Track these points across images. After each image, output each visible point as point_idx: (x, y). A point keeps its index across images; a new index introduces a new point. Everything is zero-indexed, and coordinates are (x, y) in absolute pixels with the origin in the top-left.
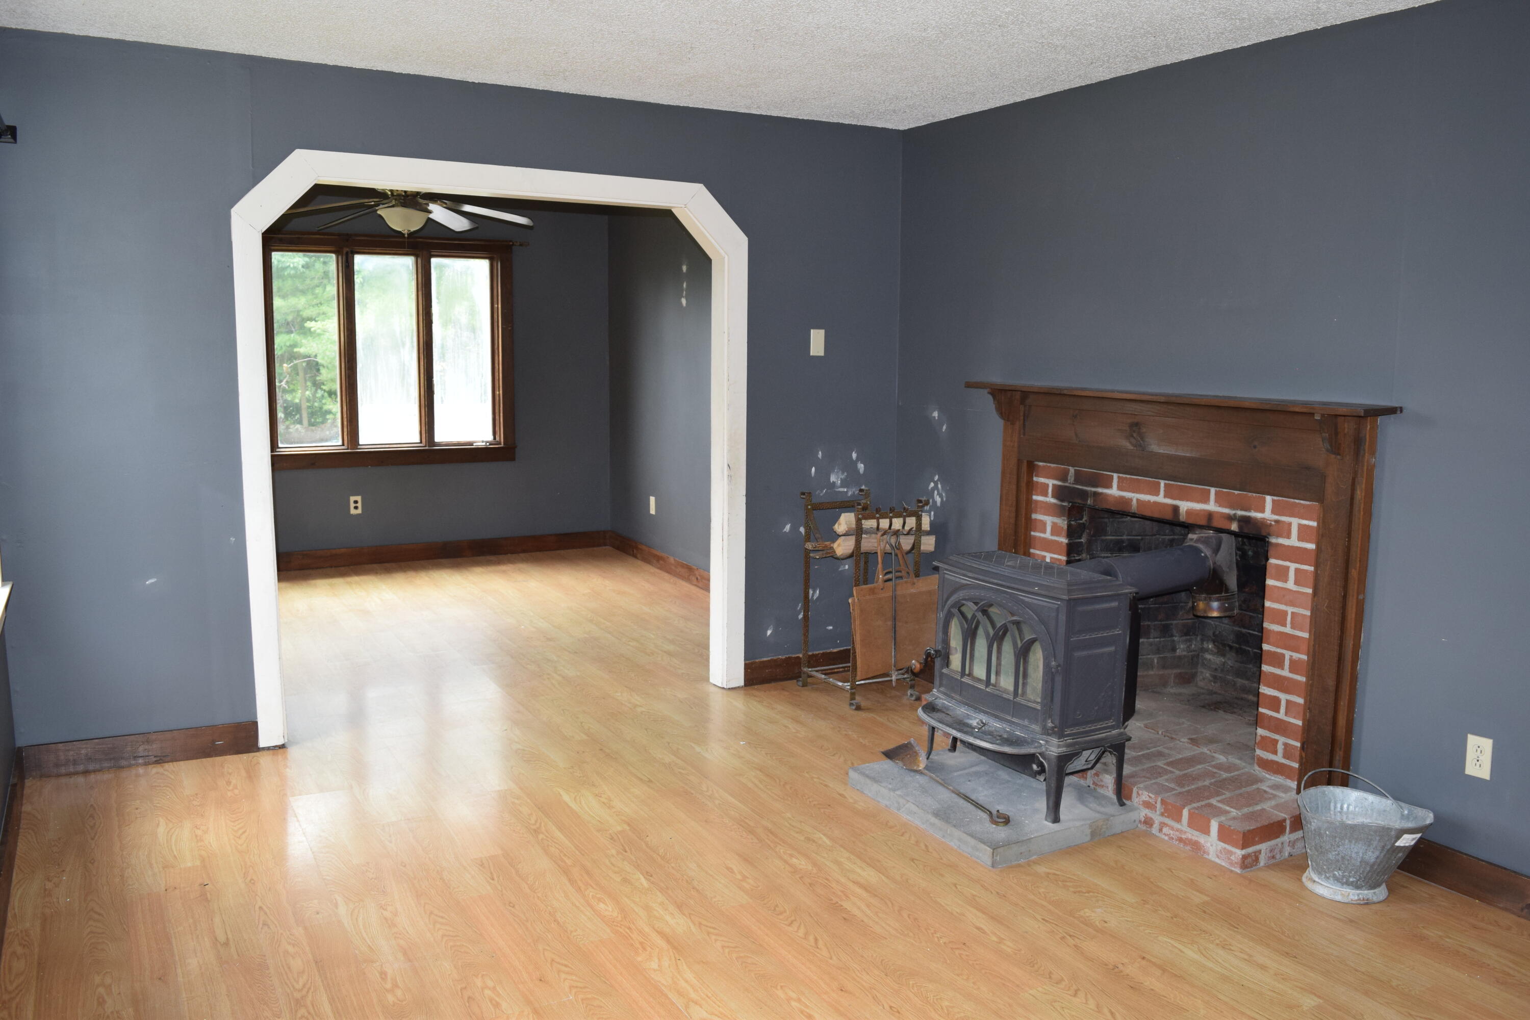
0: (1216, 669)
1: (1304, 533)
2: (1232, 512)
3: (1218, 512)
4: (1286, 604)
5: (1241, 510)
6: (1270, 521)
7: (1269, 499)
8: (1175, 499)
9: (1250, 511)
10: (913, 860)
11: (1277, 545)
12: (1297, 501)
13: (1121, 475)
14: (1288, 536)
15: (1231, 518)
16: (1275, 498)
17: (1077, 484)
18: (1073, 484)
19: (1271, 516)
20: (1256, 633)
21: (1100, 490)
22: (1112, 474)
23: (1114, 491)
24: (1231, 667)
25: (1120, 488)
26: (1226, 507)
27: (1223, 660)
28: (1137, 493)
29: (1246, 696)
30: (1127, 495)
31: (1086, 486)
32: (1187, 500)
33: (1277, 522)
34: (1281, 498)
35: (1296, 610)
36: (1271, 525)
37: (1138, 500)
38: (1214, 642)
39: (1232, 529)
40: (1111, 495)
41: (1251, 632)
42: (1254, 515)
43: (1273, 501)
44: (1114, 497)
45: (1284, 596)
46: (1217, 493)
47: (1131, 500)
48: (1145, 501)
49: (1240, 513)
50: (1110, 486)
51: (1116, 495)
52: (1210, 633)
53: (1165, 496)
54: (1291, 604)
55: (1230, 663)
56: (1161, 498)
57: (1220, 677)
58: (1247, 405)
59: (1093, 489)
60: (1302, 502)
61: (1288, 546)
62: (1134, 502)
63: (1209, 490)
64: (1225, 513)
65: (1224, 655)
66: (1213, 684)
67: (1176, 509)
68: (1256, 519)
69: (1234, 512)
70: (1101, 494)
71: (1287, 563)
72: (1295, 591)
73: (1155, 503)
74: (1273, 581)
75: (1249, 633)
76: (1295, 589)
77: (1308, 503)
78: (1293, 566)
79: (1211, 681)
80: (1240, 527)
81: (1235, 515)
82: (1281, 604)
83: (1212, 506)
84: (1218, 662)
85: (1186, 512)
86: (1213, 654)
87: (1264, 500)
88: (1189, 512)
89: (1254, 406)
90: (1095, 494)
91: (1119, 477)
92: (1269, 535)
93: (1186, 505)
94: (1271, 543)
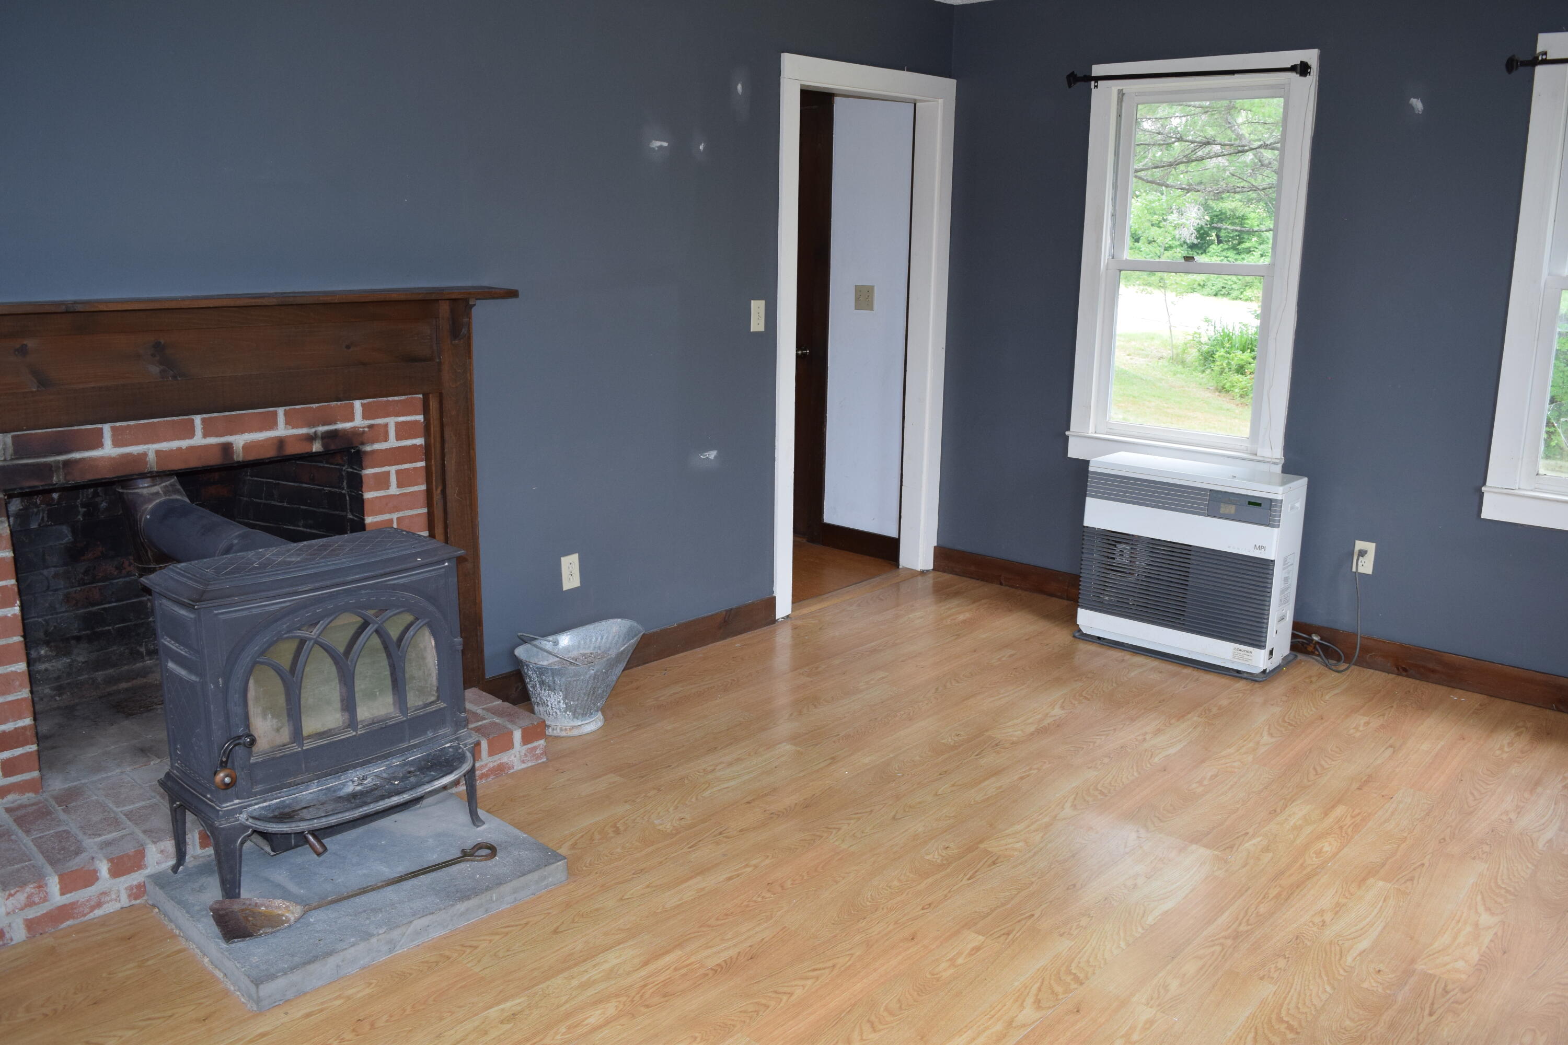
0: (58, 678)
1: (404, 431)
2: (312, 431)
3: (291, 436)
4: (390, 513)
5: (324, 425)
6: (364, 427)
7: (357, 404)
8: (222, 435)
9: (335, 423)
10: (555, 932)
11: (373, 452)
12: (390, 399)
13: (117, 424)
14: (386, 439)
15: (311, 438)
16: (365, 401)
17: (22, 458)
18: (12, 459)
19: (363, 422)
20: (115, 604)
21: (77, 455)
22: (100, 426)
23: (108, 450)
24: (83, 663)
25: (116, 443)
26: (302, 427)
27: (68, 660)
28: (153, 443)
29: (115, 688)
30: (135, 449)
31: (45, 456)
32: (243, 432)
33: (371, 427)
34: (371, 400)
35: (401, 514)
36: (364, 432)
37: (156, 452)
38: (47, 643)
39: (314, 450)
40: (102, 458)
41: (107, 606)
42: (340, 426)
43: (363, 405)
44: (111, 459)
45: (387, 504)
46: (286, 413)
47: (145, 454)
48: (171, 450)
49: (322, 429)
50: (99, 445)
51: (113, 455)
52: (41, 635)
53: (205, 436)
54: (396, 509)
55: (81, 659)
56: (199, 440)
57: (69, 684)
58: (395, 296)
59: (61, 458)
60: (396, 398)
61: (386, 449)
62: (151, 457)
63: (276, 412)
64: (302, 434)
65: (68, 653)
66: (58, 698)
67: (227, 448)
68: (344, 431)
69: (313, 430)
70: (77, 460)
71: (386, 469)
72: (398, 495)
73: (191, 449)
74: (373, 493)
75: (104, 609)
76: (398, 493)
77: (403, 398)
78: (393, 469)
79: (55, 695)
80: (325, 445)
81: (315, 433)
82: (385, 513)
83: (282, 430)
84: (60, 667)
85: (243, 447)
86: (48, 659)
87: (352, 407)
88: (246, 447)
89: (403, 297)
90: (66, 463)
91: (113, 428)
92: (363, 444)
93: (239, 441)
94: (365, 452)
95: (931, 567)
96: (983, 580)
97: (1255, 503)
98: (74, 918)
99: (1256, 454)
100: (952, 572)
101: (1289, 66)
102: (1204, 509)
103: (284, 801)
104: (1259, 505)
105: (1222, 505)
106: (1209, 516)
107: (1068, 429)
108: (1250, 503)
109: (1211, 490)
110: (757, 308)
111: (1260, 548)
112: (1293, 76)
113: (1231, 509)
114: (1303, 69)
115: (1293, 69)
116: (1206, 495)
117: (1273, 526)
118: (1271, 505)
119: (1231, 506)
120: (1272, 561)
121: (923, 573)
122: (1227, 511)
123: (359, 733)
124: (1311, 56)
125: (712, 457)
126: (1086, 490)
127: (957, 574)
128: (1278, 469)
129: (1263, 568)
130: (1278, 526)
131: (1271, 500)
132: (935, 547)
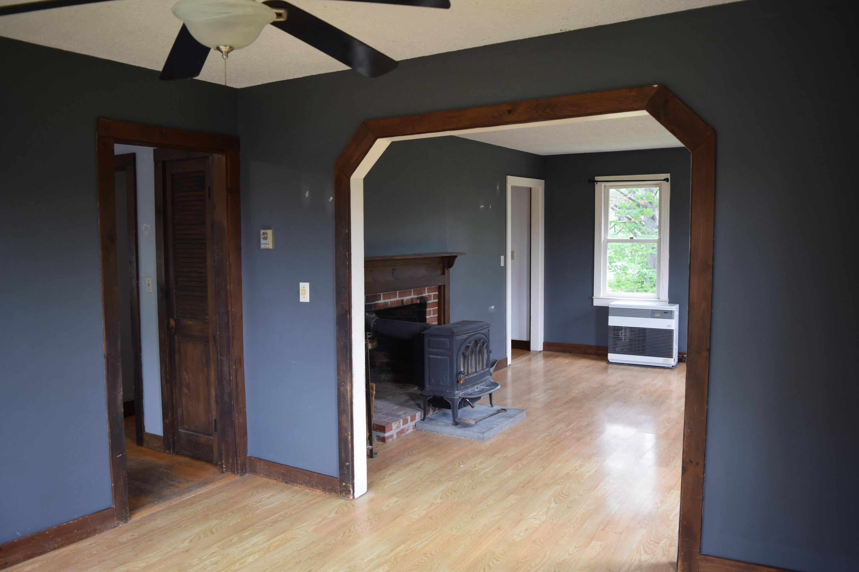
1: (434, 297)
3: (414, 298)
7: (426, 289)
8: (402, 297)
9: (422, 294)
11: (429, 303)
12: (432, 287)
14: (431, 300)
15: (417, 299)
16: (428, 288)
17: (367, 303)
19: (427, 294)
21: (376, 302)
22: (381, 293)
23: (382, 301)
25: (383, 299)
26: (416, 295)
28: (390, 299)
30: (386, 301)
31: (371, 302)
32: (405, 296)
33: (429, 295)
36: (427, 297)
37: (391, 302)
39: (418, 302)
40: (381, 303)
47: (388, 302)
48: (393, 301)
49: (420, 296)
51: (383, 302)
53: (399, 297)
54: (432, 322)
56: (398, 299)
59: (374, 303)
61: (431, 303)
62: (389, 303)
63: (412, 289)
64: (416, 297)
67: (403, 300)
68: (424, 297)
69: (418, 296)
70: (377, 303)
73: (397, 301)
74: (428, 316)
77: (434, 287)
78: (432, 309)
80: (420, 301)
83: (412, 296)
85: (406, 301)
90: (375, 304)
91: (383, 294)
92: (427, 301)
93: (405, 298)
94: (427, 303)
95: (542, 350)
96: (563, 352)
97: (666, 312)
98: (404, 433)
99: (659, 299)
100: (550, 350)
101: (663, 179)
102: (650, 316)
103: (466, 392)
104: (668, 313)
105: (656, 314)
106: (651, 318)
107: (593, 296)
108: (664, 312)
109: (651, 310)
110: (502, 258)
111: (669, 326)
112: (665, 182)
113: (659, 315)
114: (667, 180)
115: (664, 180)
116: (650, 311)
117: (673, 319)
118: (671, 313)
119: (658, 314)
120: (673, 330)
121: (540, 352)
122: (657, 316)
123: (478, 374)
124: (668, 176)
125: (493, 308)
126: (608, 314)
127: (553, 351)
128: (668, 302)
129: (670, 332)
130: (674, 319)
131: (671, 311)
132: (543, 342)
